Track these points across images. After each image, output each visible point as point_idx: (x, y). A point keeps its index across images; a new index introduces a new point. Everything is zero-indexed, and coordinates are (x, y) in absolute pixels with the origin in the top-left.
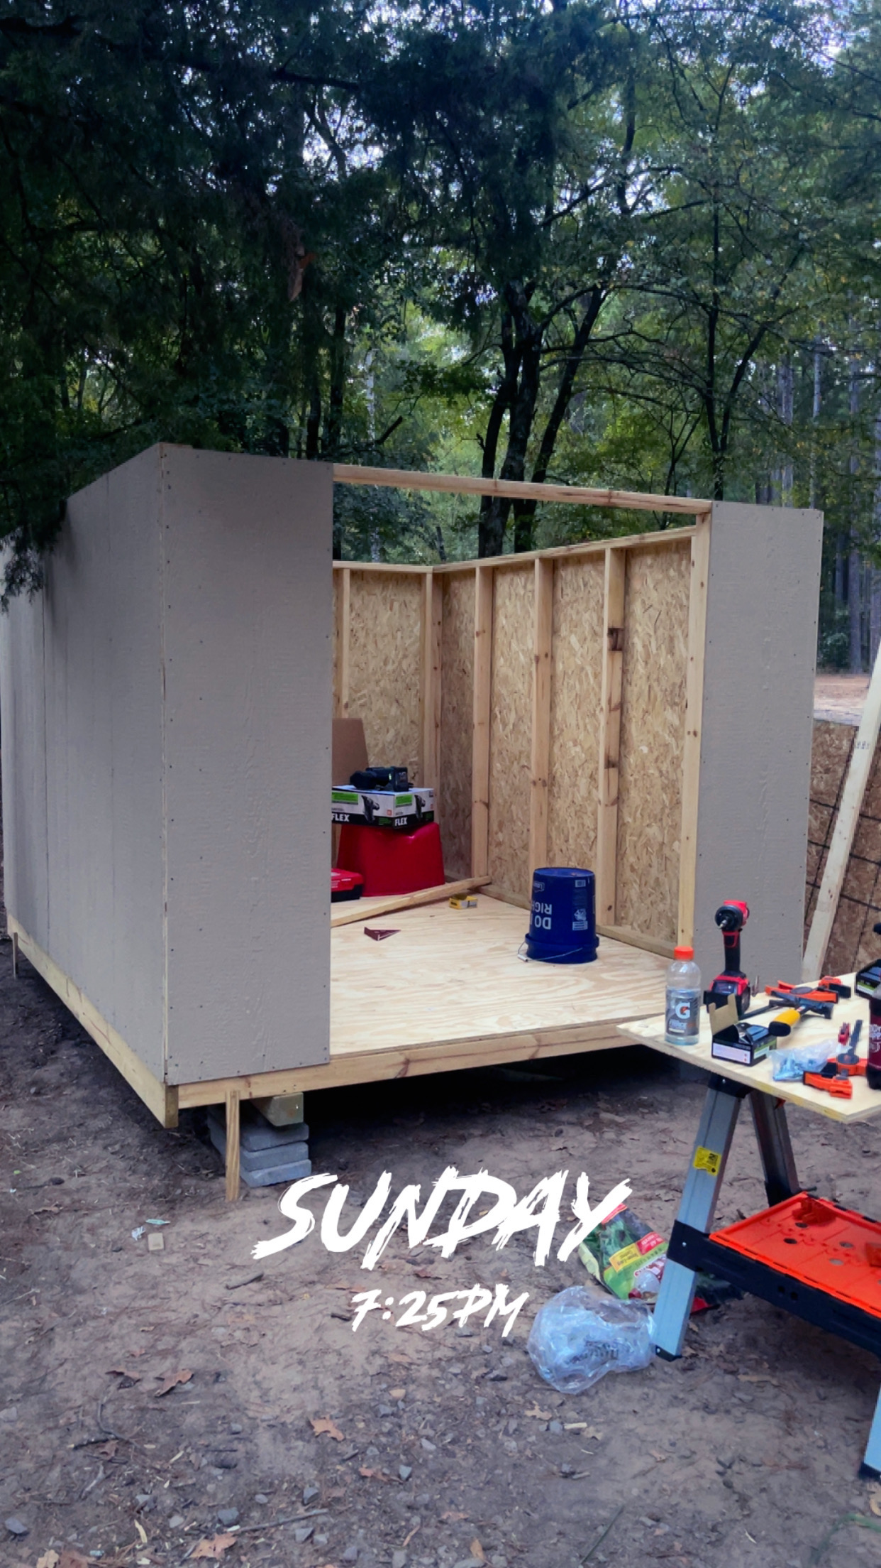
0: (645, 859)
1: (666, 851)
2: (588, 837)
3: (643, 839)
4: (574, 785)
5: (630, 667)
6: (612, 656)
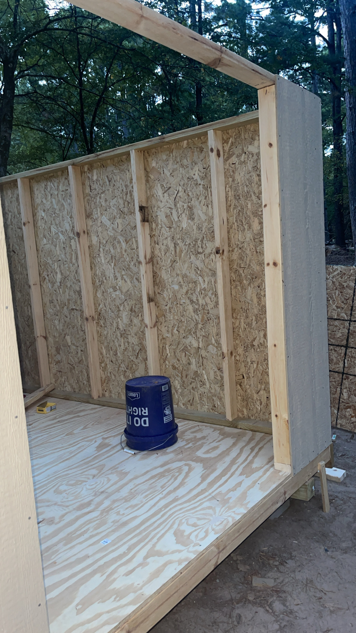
0: (184, 360)
1: (203, 353)
2: (134, 350)
3: (181, 347)
4: (118, 317)
5: (157, 233)
6: (143, 226)
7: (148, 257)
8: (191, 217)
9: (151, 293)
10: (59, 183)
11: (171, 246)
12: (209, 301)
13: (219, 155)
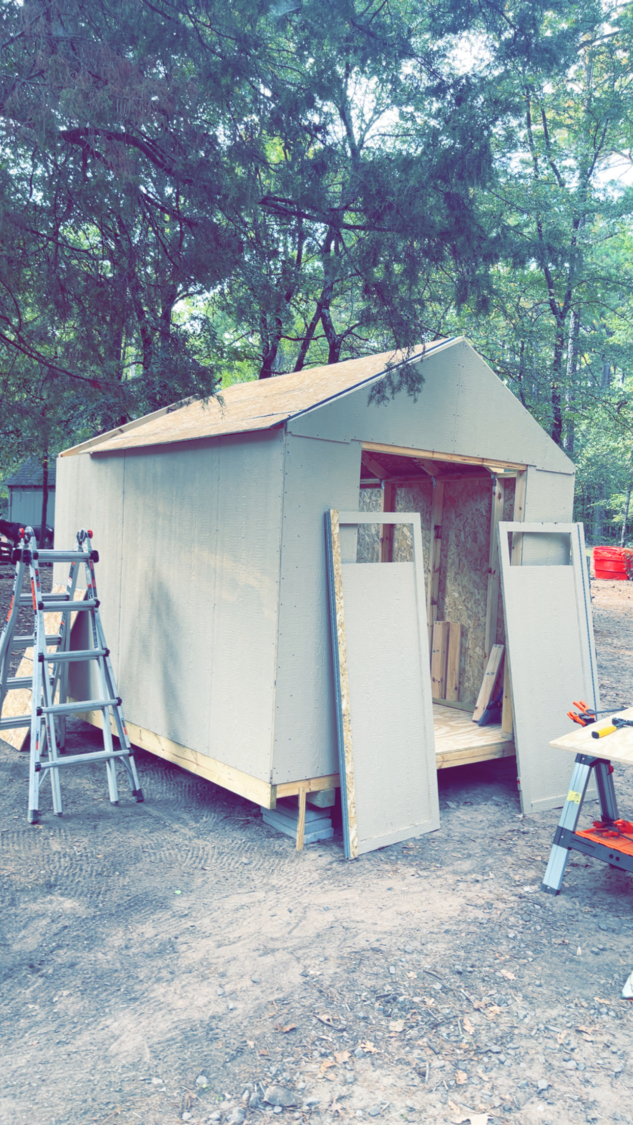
5: (446, 548)
6: (436, 542)
7: (437, 566)
8: (475, 540)
9: (435, 597)
10: (372, 493)
11: (457, 561)
12: (480, 610)
13: (500, 497)
